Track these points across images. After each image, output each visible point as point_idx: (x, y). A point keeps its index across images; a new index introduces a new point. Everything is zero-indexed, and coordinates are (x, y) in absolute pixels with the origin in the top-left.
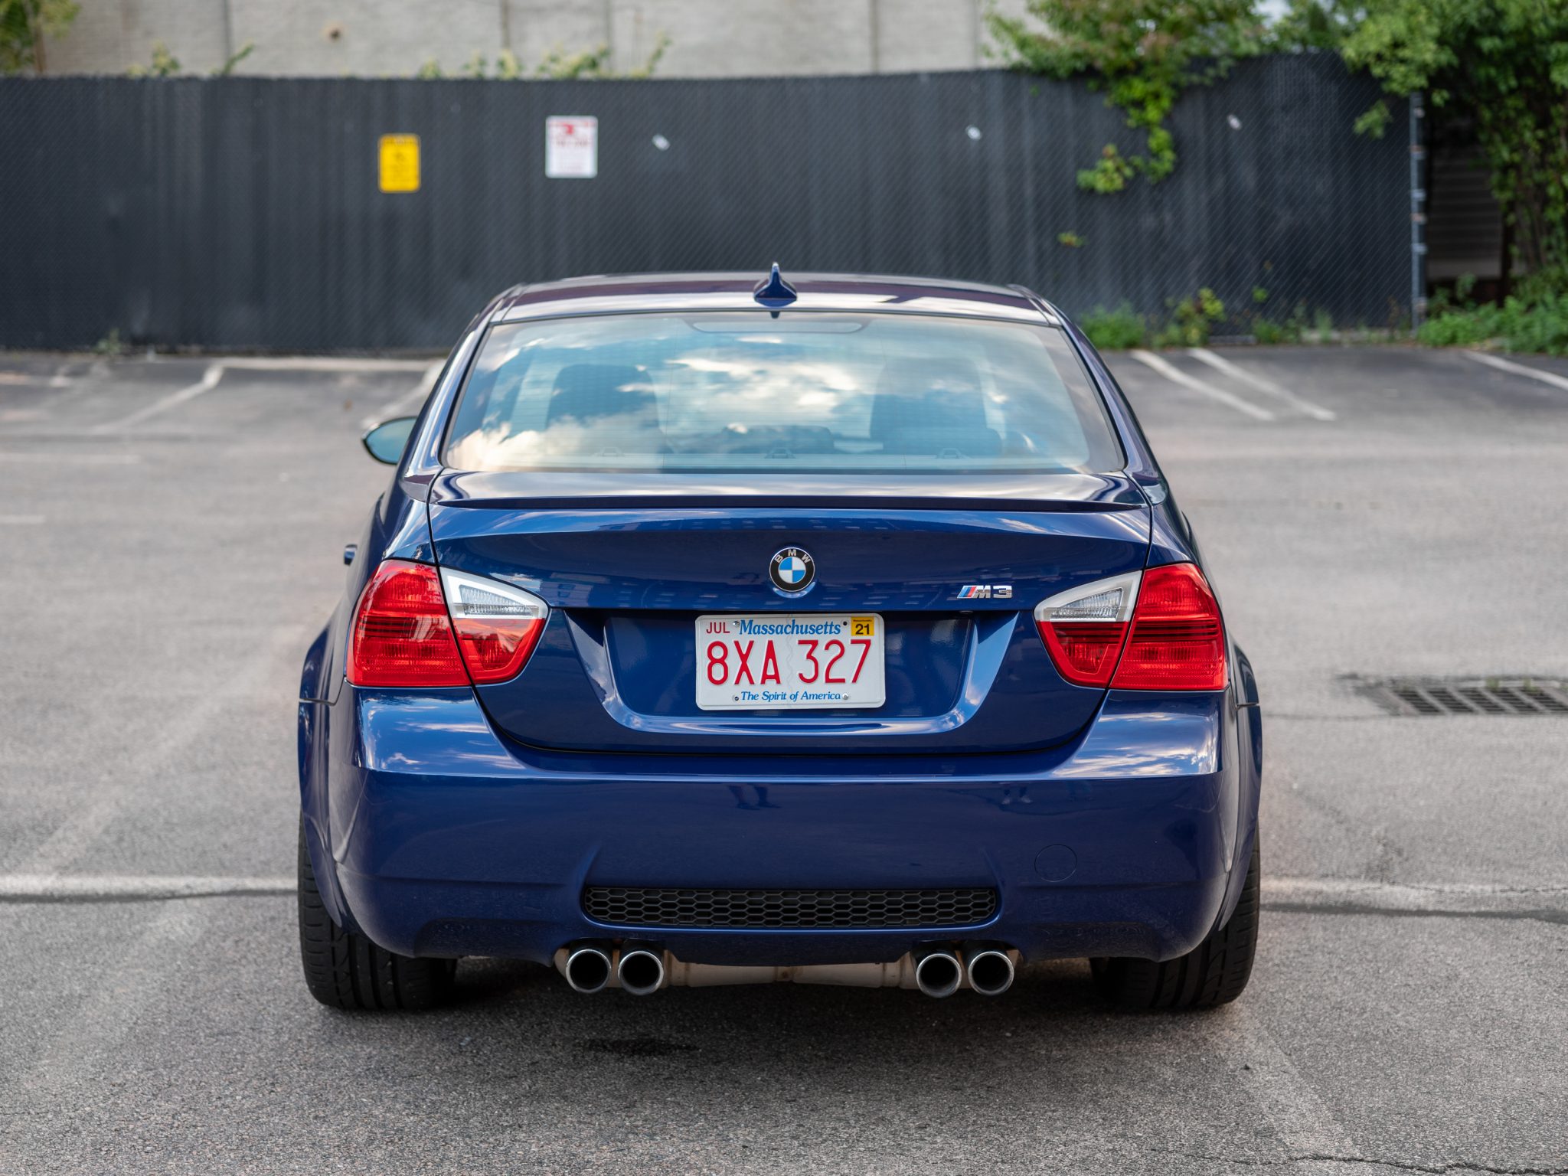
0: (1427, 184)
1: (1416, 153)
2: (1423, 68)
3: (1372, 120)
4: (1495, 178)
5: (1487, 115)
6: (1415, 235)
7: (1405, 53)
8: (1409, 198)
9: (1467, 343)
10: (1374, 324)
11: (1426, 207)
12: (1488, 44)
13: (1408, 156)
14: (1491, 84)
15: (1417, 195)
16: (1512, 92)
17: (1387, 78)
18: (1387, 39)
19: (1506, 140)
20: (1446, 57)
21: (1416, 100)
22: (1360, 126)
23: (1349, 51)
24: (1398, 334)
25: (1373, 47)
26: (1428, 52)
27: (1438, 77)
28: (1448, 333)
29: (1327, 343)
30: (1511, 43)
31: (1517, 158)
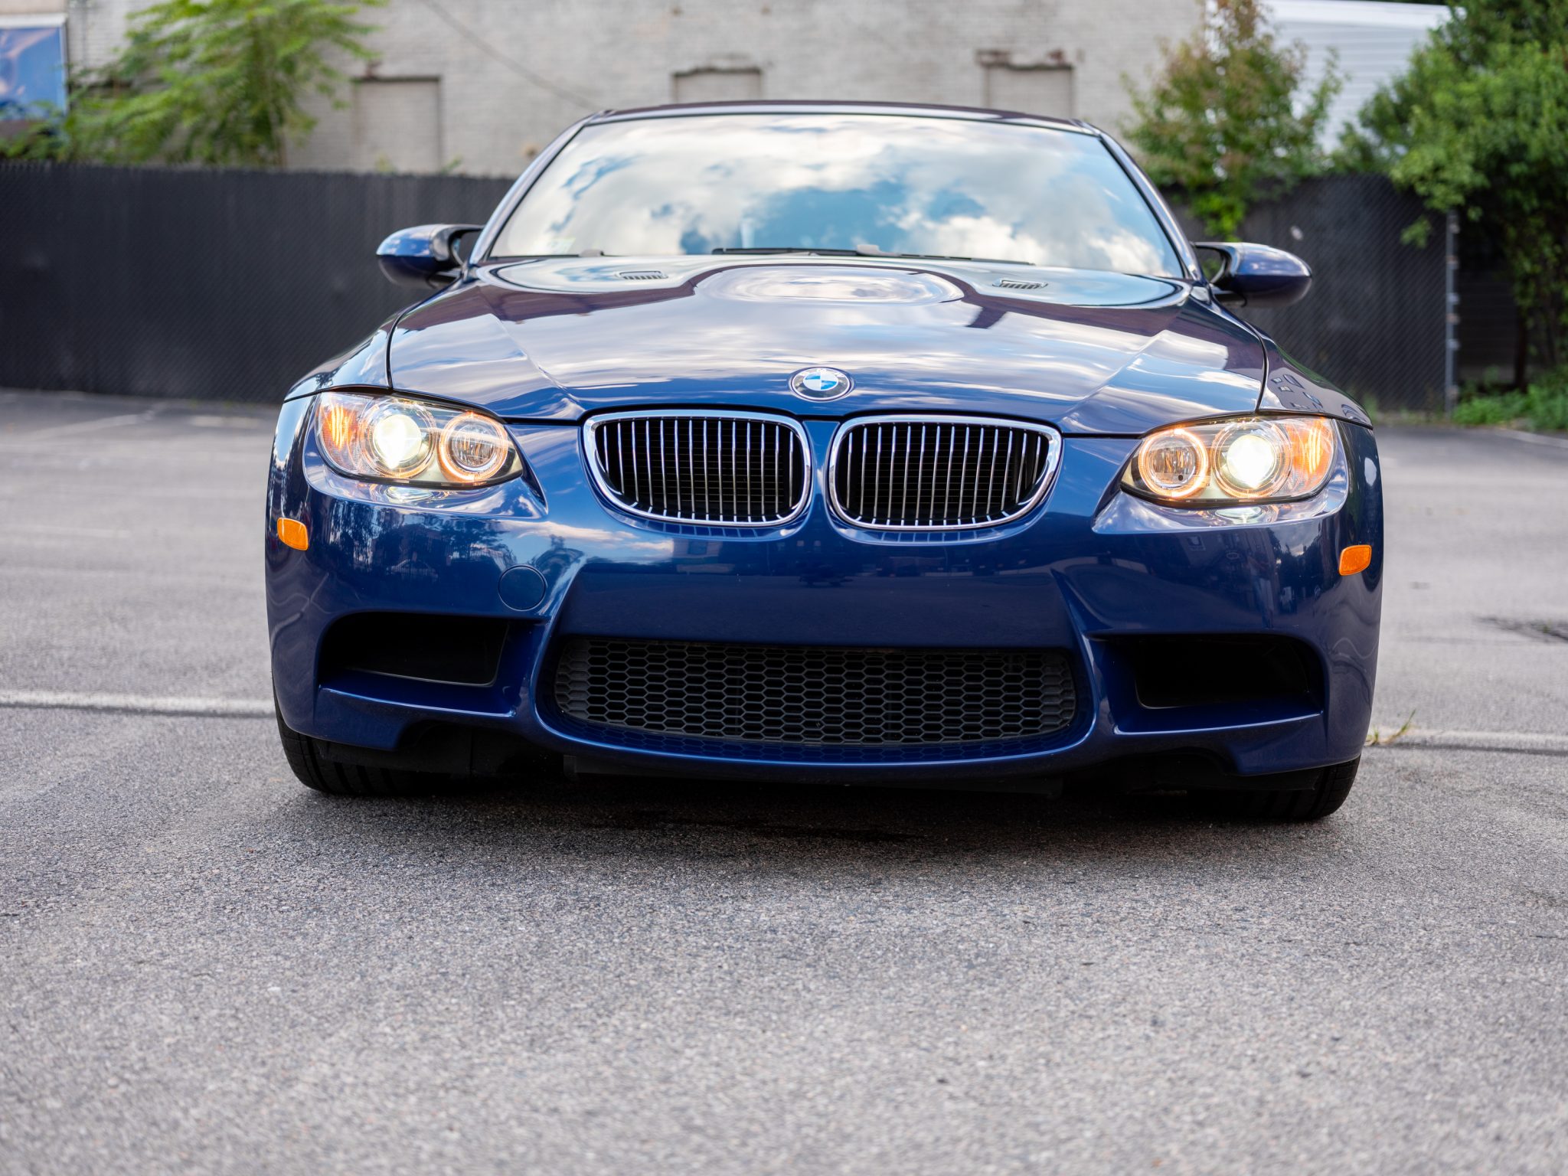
0: (1459, 289)
1: (1452, 263)
2: (1461, 188)
3: (1416, 232)
4: (1517, 288)
5: (1512, 233)
6: (1450, 332)
7: (1446, 175)
8: (1444, 301)
9: (1495, 421)
10: (1413, 407)
11: (1459, 309)
12: (1516, 169)
13: (1444, 265)
14: (1517, 205)
15: (1452, 298)
16: (1534, 212)
17: (1429, 196)
18: (1430, 163)
19: (1528, 254)
20: (1480, 180)
21: (1453, 217)
22: (1407, 236)
23: (1397, 174)
24: (1434, 417)
25: (1417, 170)
26: (1465, 174)
27: (1474, 196)
28: (1478, 415)
30: (1534, 171)
31: (1538, 269)
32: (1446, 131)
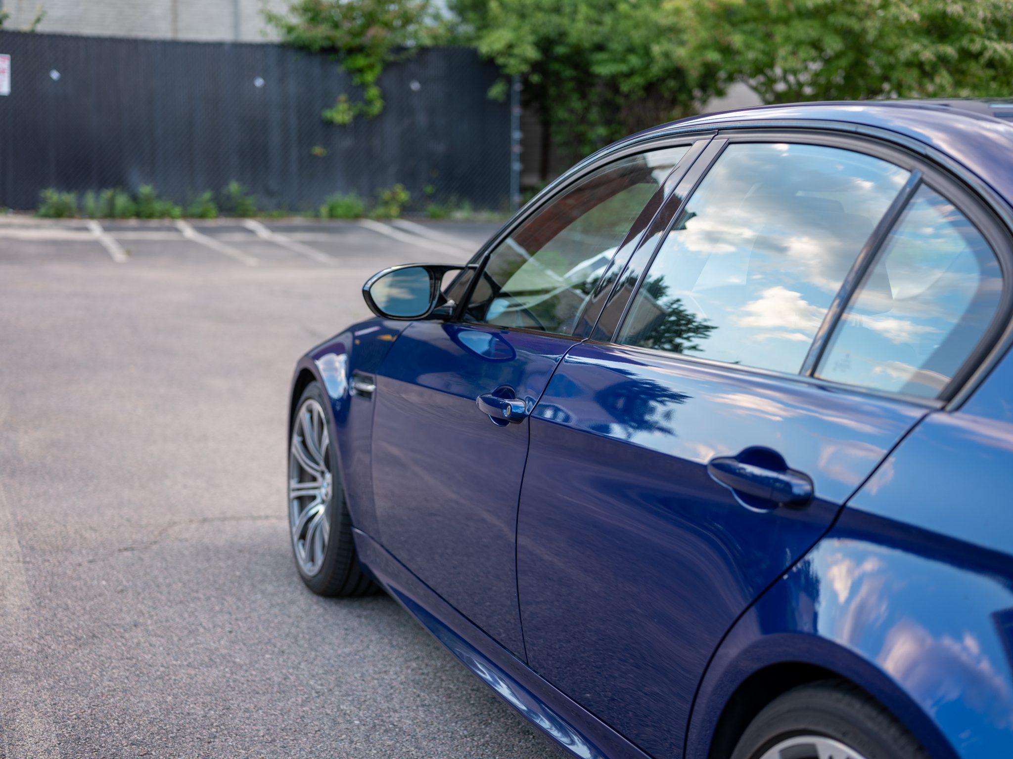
0: (521, 129)
1: (517, 111)
2: (525, 60)
3: (496, 91)
6: (516, 158)
7: (516, 51)
8: (512, 136)
11: (522, 142)
12: (560, 50)
13: (512, 112)
15: (517, 135)
17: (505, 65)
18: (505, 42)
21: (518, 80)
22: (491, 93)
23: (482, 48)
25: (498, 46)
26: (529, 51)
27: (536, 66)
29: (467, 221)
32: (513, 20)
